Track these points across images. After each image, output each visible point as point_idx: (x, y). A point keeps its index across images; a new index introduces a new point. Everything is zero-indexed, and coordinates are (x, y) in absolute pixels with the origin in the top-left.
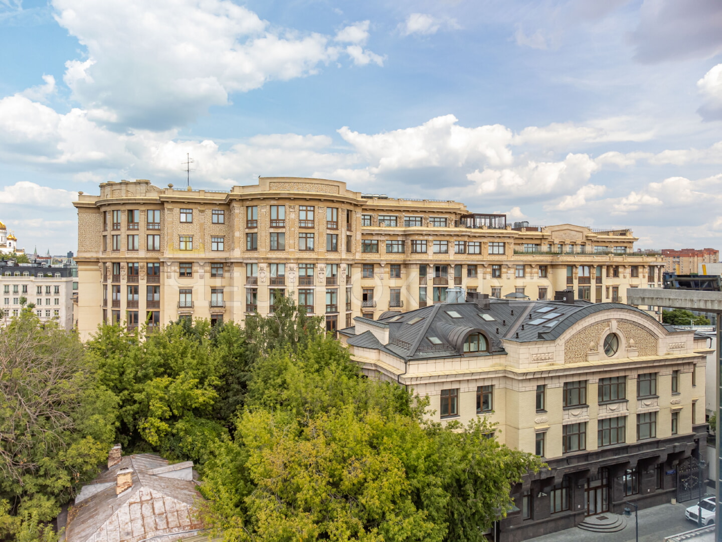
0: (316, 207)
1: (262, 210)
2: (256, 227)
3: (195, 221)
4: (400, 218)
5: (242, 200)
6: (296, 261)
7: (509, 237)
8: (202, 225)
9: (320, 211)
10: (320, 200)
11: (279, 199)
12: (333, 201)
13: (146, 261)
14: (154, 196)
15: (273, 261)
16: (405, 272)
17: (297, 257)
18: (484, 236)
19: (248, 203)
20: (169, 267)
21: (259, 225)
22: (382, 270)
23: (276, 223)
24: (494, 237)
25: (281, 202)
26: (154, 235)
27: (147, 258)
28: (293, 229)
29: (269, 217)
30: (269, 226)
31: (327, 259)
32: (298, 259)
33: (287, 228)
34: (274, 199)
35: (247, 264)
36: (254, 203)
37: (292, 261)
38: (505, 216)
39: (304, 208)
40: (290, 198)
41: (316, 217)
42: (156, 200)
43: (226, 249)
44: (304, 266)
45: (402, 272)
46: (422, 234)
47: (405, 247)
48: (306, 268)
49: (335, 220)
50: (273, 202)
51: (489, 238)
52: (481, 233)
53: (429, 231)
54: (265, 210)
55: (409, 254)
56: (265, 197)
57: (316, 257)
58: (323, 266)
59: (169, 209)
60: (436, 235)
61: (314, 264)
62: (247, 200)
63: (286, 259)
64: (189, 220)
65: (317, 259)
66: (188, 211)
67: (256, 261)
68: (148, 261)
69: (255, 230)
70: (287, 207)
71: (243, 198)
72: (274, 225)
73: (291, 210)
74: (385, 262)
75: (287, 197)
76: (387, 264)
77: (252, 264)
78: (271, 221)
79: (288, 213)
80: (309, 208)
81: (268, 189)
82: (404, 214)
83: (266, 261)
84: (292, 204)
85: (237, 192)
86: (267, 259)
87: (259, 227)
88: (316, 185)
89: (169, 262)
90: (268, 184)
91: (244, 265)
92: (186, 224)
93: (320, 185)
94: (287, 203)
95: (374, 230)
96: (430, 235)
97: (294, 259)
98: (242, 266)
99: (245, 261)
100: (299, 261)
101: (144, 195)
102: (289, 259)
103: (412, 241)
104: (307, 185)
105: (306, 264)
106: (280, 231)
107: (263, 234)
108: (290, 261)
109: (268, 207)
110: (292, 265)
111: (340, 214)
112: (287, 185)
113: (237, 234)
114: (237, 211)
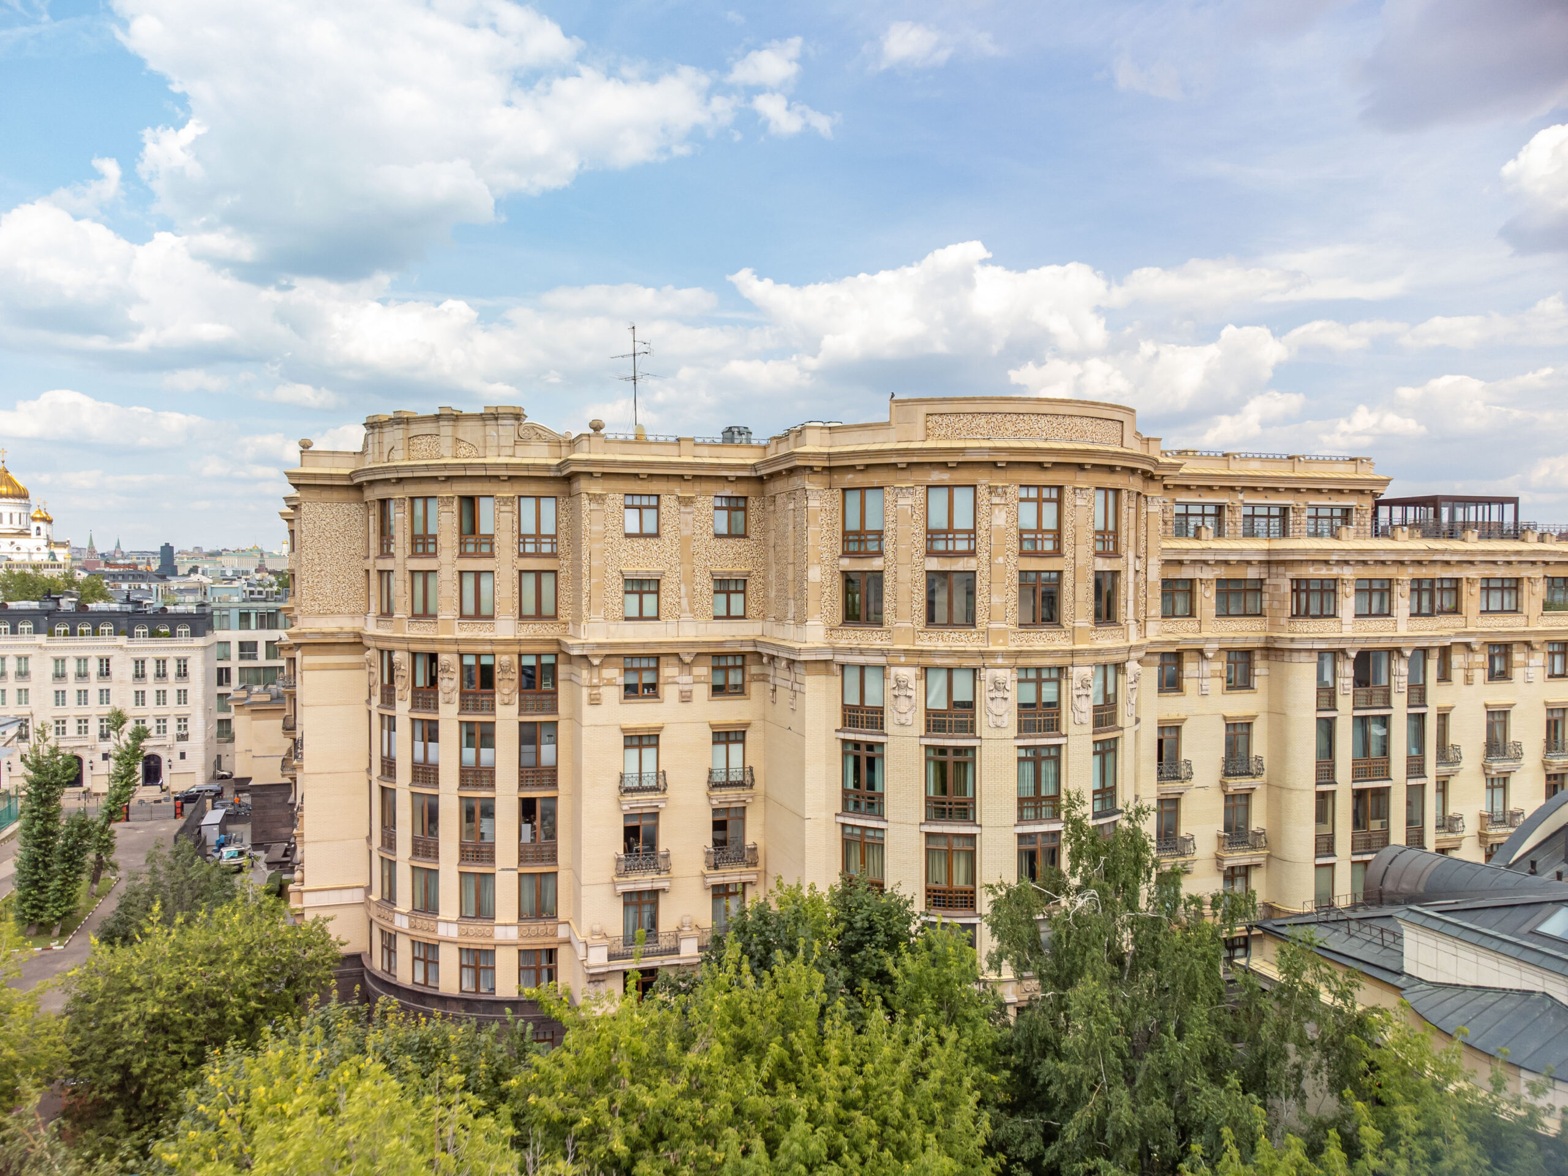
0: (1068, 490)
1: (901, 502)
2: (880, 553)
3: (666, 530)
4: (1232, 509)
5: (830, 469)
6: (1013, 661)
7: (1533, 563)
8: (685, 542)
9: (1078, 502)
10: (1081, 467)
11: (961, 465)
12: (1111, 469)
13: (516, 648)
14: (539, 456)
15: (938, 661)
16: (1265, 672)
17: (1013, 647)
18: (1471, 563)
19: (850, 479)
20: (595, 671)
21: (888, 546)
22: (1207, 668)
23: (947, 539)
24: (1494, 563)
25: (964, 476)
26: (538, 573)
27: (520, 642)
28: (1001, 560)
29: (922, 522)
30: (923, 551)
31: (1098, 652)
32: (1019, 654)
33: (983, 556)
34: (944, 465)
35: (843, 666)
36: (874, 479)
37: (1000, 661)
38: (1515, 501)
39: (1033, 493)
40: (995, 463)
41: (1067, 518)
42: (547, 467)
43: (754, 613)
44: (1032, 675)
45: (1257, 672)
46: (1326, 562)
47: (1266, 597)
48: (1039, 682)
49: (1111, 527)
50: (936, 476)
51: (1483, 566)
52: (1466, 552)
53: (1348, 551)
54: (910, 501)
55: (1283, 621)
56: (915, 460)
57: (1067, 646)
58: (1087, 671)
59: (593, 498)
60: (1365, 563)
61: (1060, 669)
62: (851, 468)
63: (982, 654)
64: (650, 527)
65: (1073, 653)
66: (645, 501)
67: (882, 660)
68: (525, 648)
69: (876, 564)
70: (982, 491)
71: (833, 464)
72: (940, 546)
73: (996, 500)
74: (1216, 646)
75: (986, 458)
76: (1221, 649)
77: (862, 668)
78: (932, 535)
79: (983, 508)
80: (1046, 493)
81: (920, 433)
82: (1241, 496)
83: (915, 660)
84: (998, 480)
85: (814, 444)
86: (921, 653)
87: (890, 555)
88: (1068, 420)
89: (596, 656)
90: (921, 419)
91: (836, 669)
92: (642, 541)
93: (1078, 421)
94: (983, 479)
95: (1187, 551)
96: (1347, 562)
97: (1006, 655)
98: (829, 673)
99: (840, 658)
100: (1021, 662)
101: (510, 452)
102: (992, 654)
103: (1297, 581)
104: (1043, 421)
105: (1039, 669)
106: (961, 565)
107: (905, 574)
108: (993, 661)
109: (921, 491)
110: (1002, 674)
111: (1124, 507)
112: (983, 420)
113: (815, 574)
114: (814, 504)
